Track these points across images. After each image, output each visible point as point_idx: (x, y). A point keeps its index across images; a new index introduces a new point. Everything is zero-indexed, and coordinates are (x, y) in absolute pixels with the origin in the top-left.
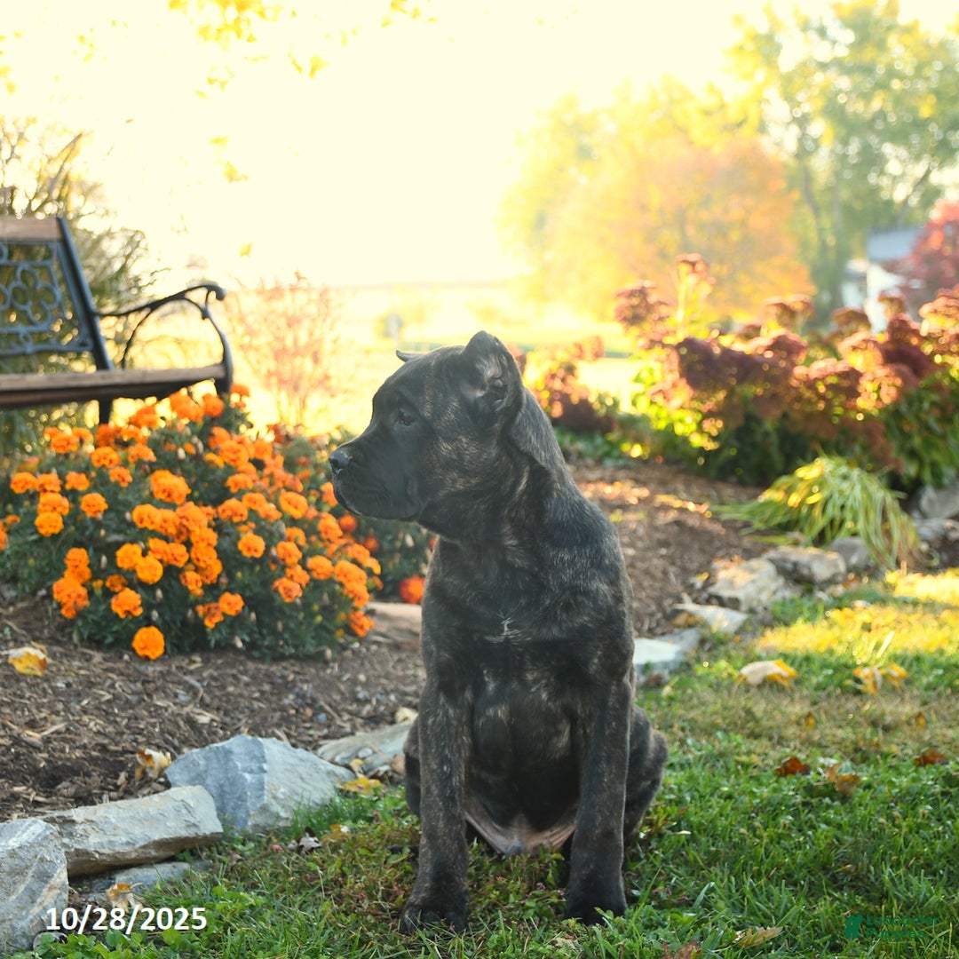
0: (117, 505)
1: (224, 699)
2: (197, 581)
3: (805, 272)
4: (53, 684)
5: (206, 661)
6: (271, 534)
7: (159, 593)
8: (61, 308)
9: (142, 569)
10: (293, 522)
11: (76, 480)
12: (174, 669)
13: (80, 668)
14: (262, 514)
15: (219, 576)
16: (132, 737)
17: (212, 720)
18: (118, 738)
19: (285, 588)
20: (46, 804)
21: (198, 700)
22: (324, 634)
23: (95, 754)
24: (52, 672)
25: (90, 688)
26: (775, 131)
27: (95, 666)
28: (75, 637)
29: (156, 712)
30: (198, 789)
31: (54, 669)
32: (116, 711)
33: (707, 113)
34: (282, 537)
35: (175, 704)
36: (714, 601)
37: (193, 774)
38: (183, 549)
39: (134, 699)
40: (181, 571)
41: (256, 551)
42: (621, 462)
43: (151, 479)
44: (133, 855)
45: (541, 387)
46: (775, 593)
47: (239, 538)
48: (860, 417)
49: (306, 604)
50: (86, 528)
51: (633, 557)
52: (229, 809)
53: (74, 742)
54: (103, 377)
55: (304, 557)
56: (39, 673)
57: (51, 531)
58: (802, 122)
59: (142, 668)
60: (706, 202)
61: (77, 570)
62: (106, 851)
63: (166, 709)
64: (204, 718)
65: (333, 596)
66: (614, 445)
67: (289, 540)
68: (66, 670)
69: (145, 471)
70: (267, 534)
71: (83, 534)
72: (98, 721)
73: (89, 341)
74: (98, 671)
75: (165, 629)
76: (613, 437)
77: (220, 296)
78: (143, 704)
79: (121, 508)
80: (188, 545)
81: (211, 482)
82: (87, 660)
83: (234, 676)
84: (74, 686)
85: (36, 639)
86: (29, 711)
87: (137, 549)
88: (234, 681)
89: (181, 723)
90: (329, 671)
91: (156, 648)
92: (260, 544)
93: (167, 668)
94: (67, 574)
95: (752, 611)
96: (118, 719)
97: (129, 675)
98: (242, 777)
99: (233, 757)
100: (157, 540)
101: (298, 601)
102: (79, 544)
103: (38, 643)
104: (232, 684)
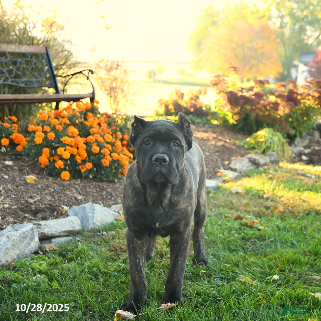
0: (58, 136)
1: (86, 192)
2: (80, 159)
3: (280, 64)
4: (38, 186)
5: (81, 181)
6: (101, 146)
7: (69, 162)
8: (46, 74)
9: (64, 155)
10: (108, 143)
11: (47, 128)
12: (72, 183)
13: (45, 182)
14: (99, 141)
15: (86, 158)
16: (59, 202)
17: (82, 198)
18: (55, 202)
19: (104, 162)
20: (34, 219)
21: (78, 192)
22: (115, 175)
23: (48, 206)
25: (48, 188)
26: (273, 20)
27: (50, 181)
28: (45, 173)
29: (66, 195)
30: (76, 217)
31: (38, 182)
32: (55, 194)
33: (253, 13)
34: (104, 147)
35: (72, 193)
36: (230, 169)
37: (75, 213)
38: (76, 149)
39: (60, 191)
40: (75, 156)
41: (97, 151)
42: (210, 126)
43: (68, 128)
44: (57, 234)
45: (188, 102)
46: (248, 167)
47: (92, 147)
48: (279, 117)
49: (110, 167)
50: (49, 142)
51: (208, 156)
52: (84, 223)
53: (43, 203)
54: (57, 96)
55: (111, 153)
56: (34, 183)
57: (39, 143)
58: (282, 17)
59: (63, 183)
60: (251, 41)
61: (46, 154)
62: (49, 233)
63: (69, 195)
64: (80, 197)
65: (119, 164)
66: (208, 120)
67: (107, 148)
68: (42, 182)
69: (66, 126)
71: (48, 144)
72: (50, 197)
73: (54, 84)
74: (51, 183)
75: (70, 172)
76: (208, 118)
77: (92, 73)
78: (63, 193)
80: (78, 148)
81: (86, 130)
82: (48, 180)
83: (89, 186)
84: (44, 187)
85: (33, 173)
86: (30, 193)
87: (63, 149)
89: (73, 199)
90: (116, 185)
91: (67, 177)
92: (98, 149)
93: (70, 183)
94: (43, 155)
95: (240, 172)
96: (55, 197)
97: (59, 185)
98: (88, 215)
99: (86, 209)
100: (69, 147)
101: (108, 166)
102: (47, 147)
104: (88, 188)
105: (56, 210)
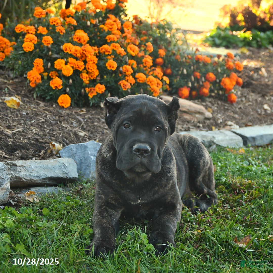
0: (57, 43)
1: (92, 127)
2: (87, 78)
4: (21, 113)
5: (88, 111)
6: (121, 61)
7: (71, 81)
9: (64, 70)
10: (132, 57)
11: (43, 30)
12: (73, 113)
13: (34, 108)
14: (118, 52)
15: (97, 76)
16: (50, 137)
17: (85, 135)
18: (44, 137)
19: (123, 84)
20: (9, 158)
21: (81, 126)
23: (33, 142)
24: (22, 108)
25: (36, 116)
27: (40, 108)
28: (35, 96)
29: (62, 128)
30: (71, 160)
31: (23, 107)
34: (126, 63)
35: (70, 127)
37: (70, 154)
38: (83, 63)
39: (53, 122)
40: (81, 72)
41: (113, 67)
44: (39, 182)
45: (267, 12)
47: (107, 61)
50: (44, 50)
52: (83, 169)
53: (25, 136)
55: (134, 73)
56: (16, 108)
57: (29, 50)
59: (60, 111)
61: (38, 67)
62: (28, 178)
63: (66, 128)
64: (82, 134)
67: (129, 65)
68: (28, 108)
69: (71, 29)
70: (119, 61)
71: (42, 52)
72: (37, 129)
74: (41, 110)
75: (72, 96)
78: (57, 125)
79: (59, 44)
80: (85, 62)
82: (38, 105)
83: (98, 119)
84: (30, 114)
85: (18, 94)
86: (9, 122)
87: (63, 61)
88: (98, 121)
89: (72, 134)
91: (67, 104)
92: (115, 65)
93: (70, 112)
94: (34, 69)
96: (45, 130)
97: (54, 113)
98: (90, 157)
99: (88, 149)
100: (72, 59)
101: (129, 90)
102: (40, 57)
103: (19, 96)
104: (97, 122)
105: (43, 148)
